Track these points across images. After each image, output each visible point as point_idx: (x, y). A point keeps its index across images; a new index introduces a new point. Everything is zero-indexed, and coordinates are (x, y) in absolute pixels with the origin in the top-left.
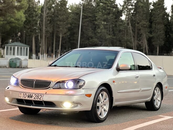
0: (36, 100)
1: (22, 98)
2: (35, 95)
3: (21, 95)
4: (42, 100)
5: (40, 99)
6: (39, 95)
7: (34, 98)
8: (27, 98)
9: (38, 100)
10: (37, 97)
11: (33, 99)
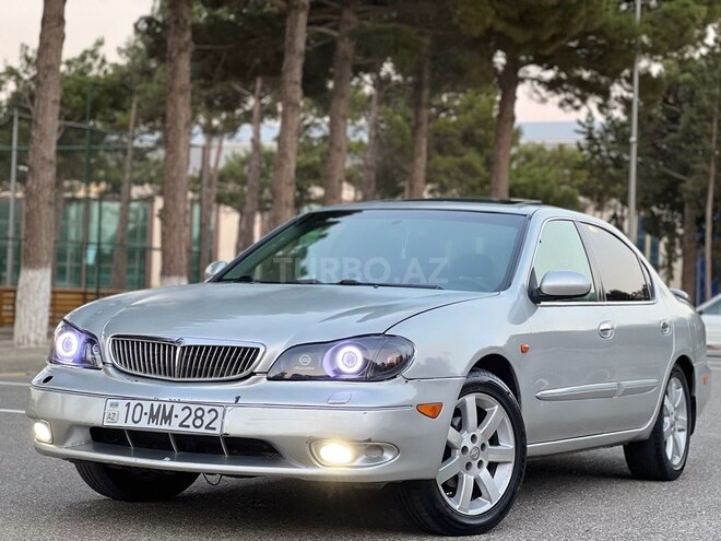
0: (192, 430)
1: (120, 423)
2: (187, 411)
3: (115, 410)
4: (217, 432)
5: (207, 428)
6: (207, 409)
7: (181, 425)
8: (144, 424)
9: (202, 430)
10: (197, 417)
11: (174, 426)
